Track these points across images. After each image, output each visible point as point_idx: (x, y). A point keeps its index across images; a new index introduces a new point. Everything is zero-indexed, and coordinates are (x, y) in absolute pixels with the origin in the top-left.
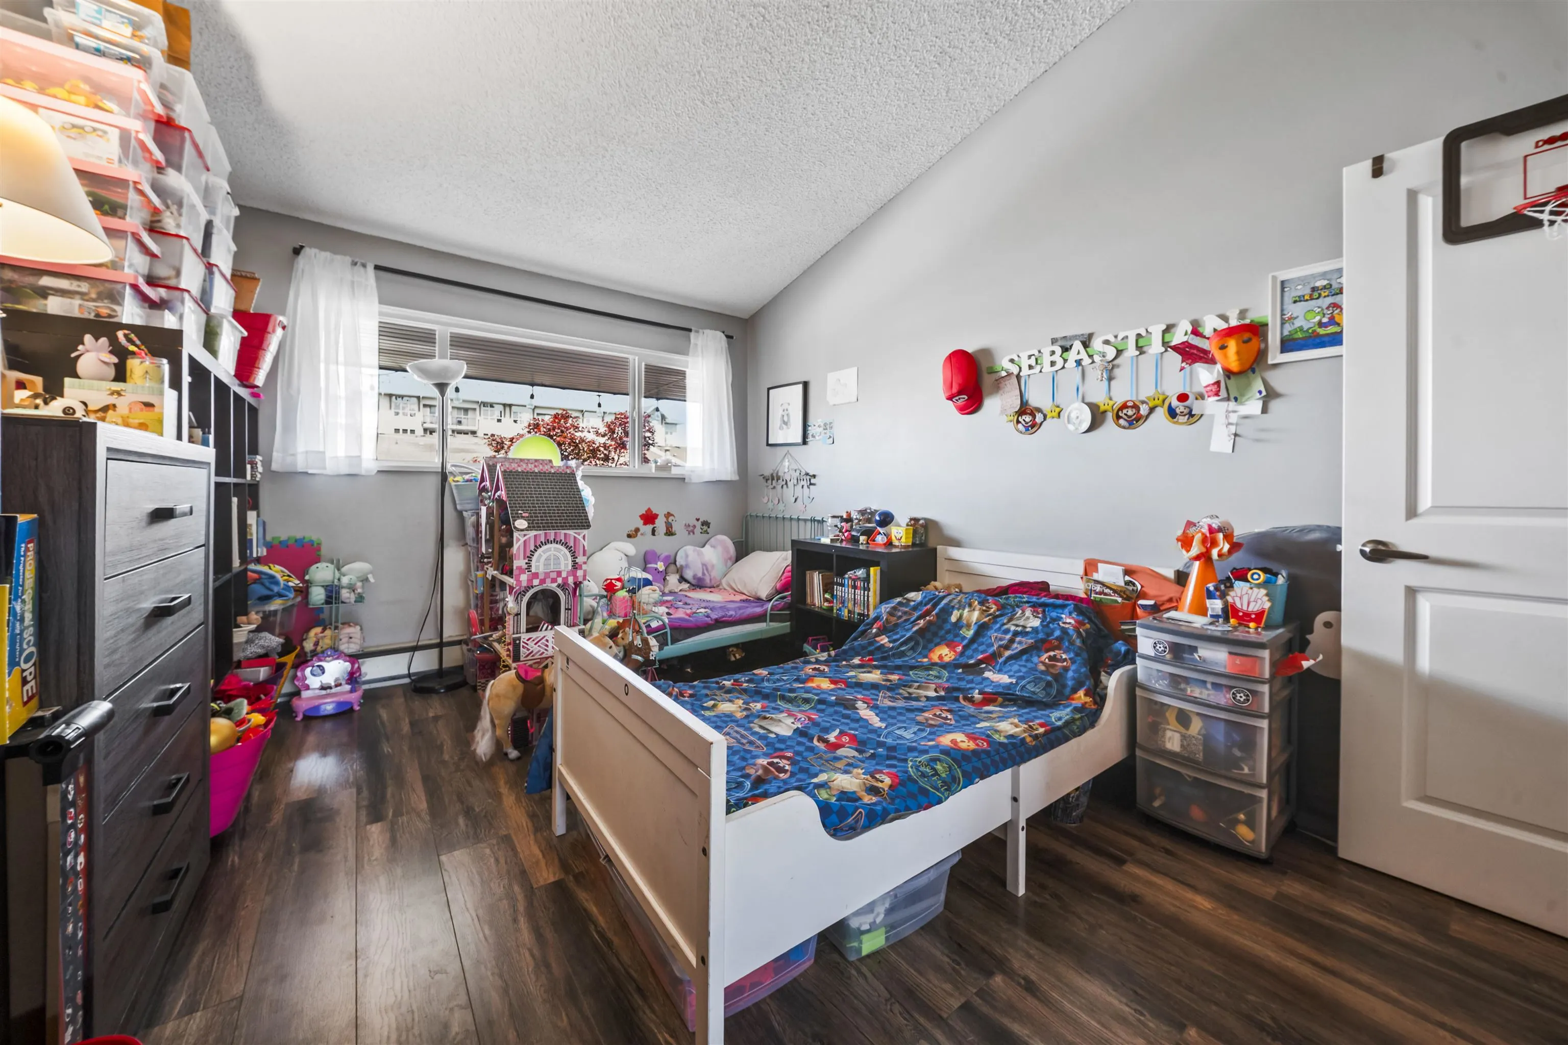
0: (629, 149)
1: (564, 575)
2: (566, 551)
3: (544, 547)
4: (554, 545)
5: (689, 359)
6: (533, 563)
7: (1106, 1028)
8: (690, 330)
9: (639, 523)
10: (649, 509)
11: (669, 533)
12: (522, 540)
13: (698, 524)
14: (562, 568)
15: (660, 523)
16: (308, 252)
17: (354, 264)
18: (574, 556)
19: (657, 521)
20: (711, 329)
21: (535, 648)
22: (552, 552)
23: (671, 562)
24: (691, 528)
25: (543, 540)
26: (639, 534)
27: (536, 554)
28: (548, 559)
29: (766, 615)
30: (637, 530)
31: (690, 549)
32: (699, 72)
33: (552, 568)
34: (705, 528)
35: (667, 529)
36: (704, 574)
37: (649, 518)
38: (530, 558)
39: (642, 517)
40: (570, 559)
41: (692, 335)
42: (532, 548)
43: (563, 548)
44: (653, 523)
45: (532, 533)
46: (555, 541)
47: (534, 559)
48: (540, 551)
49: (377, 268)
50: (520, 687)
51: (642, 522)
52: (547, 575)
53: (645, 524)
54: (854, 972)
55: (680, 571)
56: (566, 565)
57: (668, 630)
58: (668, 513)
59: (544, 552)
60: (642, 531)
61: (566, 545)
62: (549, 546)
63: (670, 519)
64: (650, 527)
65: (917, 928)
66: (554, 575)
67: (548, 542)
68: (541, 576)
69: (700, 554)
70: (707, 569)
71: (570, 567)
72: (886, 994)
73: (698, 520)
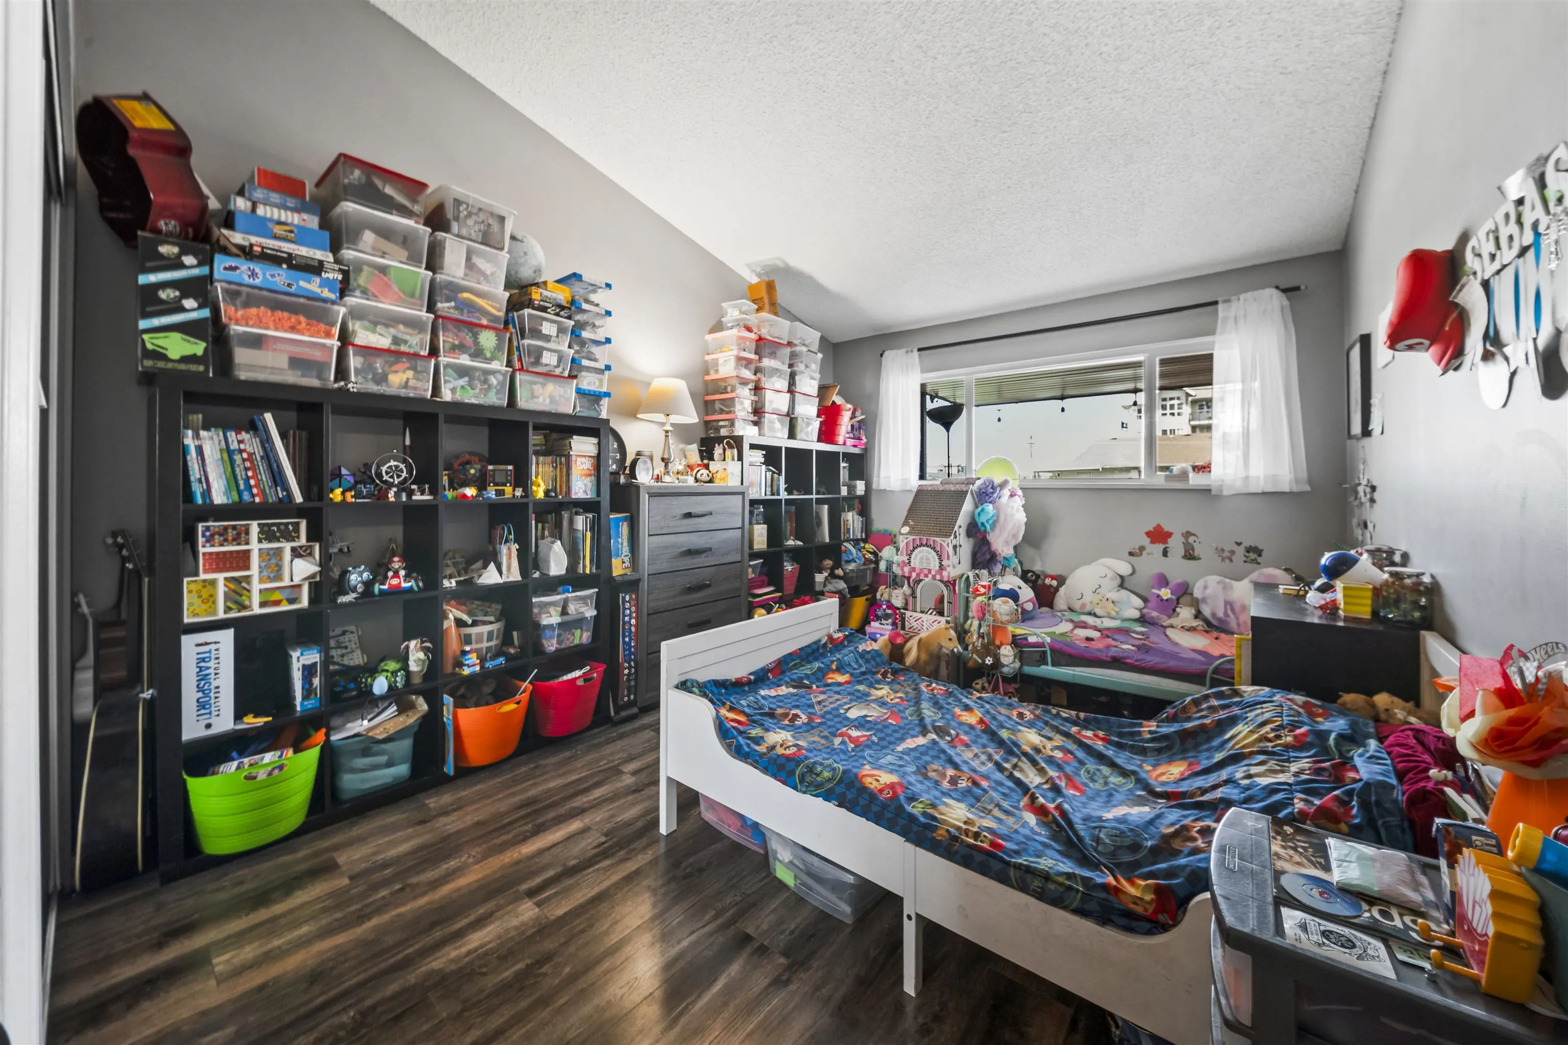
0: (994, 198)
1: (933, 573)
2: (934, 554)
3: (919, 549)
4: (926, 548)
5: (1217, 338)
6: (912, 560)
7: (748, 1035)
8: (1215, 303)
9: (1146, 541)
10: (1159, 526)
11: (1190, 555)
12: (905, 541)
13: (1240, 551)
14: (931, 567)
15: (1176, 544)
16: (887, 353)
17: (907, 352)
18: (941, 559)
19: (1170, 540)
20: (1246, 291)
21: (915, 624)
22: (925, 554)
23: (1183, 592)
24: (1226, 554)
25: (918, 543)
26: (1144, 553)
27: (914, 553)
28: (922, 558)
29: (1205, 677)
30: (1142, 549)
31: (1213, 580)
32: (976, 121)
33: (925, 566)
34: (1252, 556)
35: (1186, 551)
36: (1226, 614)
37: (1159, 535)
38: (910, 555)
39: (1148, 534)
40: (938, 561)
41: (1220, 306)
42: (911, 548)
43: (932, 551)
44: (1165, 542)
45: (911, 538)
46: (927, 545)
47: (913, 556)
48: (916, 551)
49: (920, 350)
50: (890, 646)
51: (1148, 540)
52: (921, 570)
53: (1153, 542)
54: (763, 875)
55: (1196, 603)
56: (935, 566)
57: (1048, 649)
58: (1188, 532)
59: (919, 552)
60: (1147, 550)
61: (934, 548)
62: (922, 548)
63: (1191, 539)
64: (1160, 547)
65: (821, 908)
66: (926, 572)
67: (921, 545)
68: (918, 571)
69: (1226, 588)
70: (1233, 610)
71: (937, 568)
72: (748, 892)
73: (1239, 544)
